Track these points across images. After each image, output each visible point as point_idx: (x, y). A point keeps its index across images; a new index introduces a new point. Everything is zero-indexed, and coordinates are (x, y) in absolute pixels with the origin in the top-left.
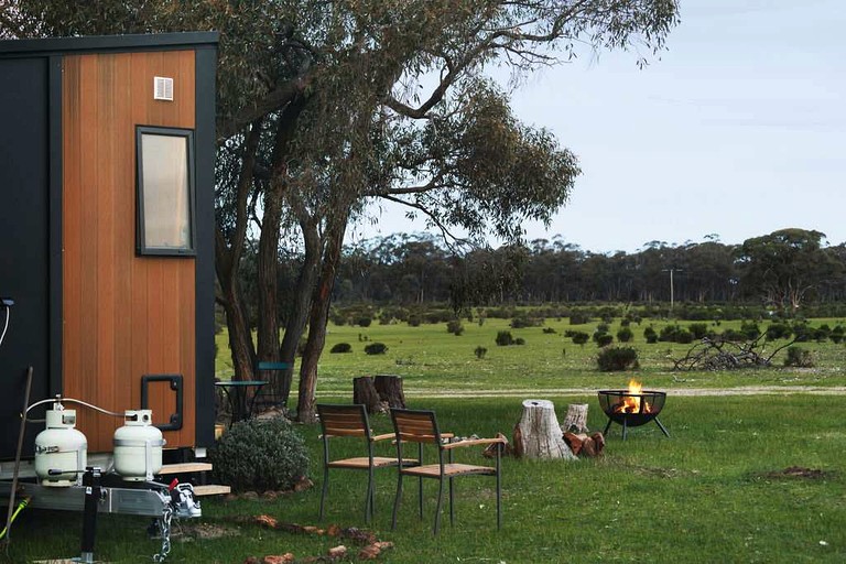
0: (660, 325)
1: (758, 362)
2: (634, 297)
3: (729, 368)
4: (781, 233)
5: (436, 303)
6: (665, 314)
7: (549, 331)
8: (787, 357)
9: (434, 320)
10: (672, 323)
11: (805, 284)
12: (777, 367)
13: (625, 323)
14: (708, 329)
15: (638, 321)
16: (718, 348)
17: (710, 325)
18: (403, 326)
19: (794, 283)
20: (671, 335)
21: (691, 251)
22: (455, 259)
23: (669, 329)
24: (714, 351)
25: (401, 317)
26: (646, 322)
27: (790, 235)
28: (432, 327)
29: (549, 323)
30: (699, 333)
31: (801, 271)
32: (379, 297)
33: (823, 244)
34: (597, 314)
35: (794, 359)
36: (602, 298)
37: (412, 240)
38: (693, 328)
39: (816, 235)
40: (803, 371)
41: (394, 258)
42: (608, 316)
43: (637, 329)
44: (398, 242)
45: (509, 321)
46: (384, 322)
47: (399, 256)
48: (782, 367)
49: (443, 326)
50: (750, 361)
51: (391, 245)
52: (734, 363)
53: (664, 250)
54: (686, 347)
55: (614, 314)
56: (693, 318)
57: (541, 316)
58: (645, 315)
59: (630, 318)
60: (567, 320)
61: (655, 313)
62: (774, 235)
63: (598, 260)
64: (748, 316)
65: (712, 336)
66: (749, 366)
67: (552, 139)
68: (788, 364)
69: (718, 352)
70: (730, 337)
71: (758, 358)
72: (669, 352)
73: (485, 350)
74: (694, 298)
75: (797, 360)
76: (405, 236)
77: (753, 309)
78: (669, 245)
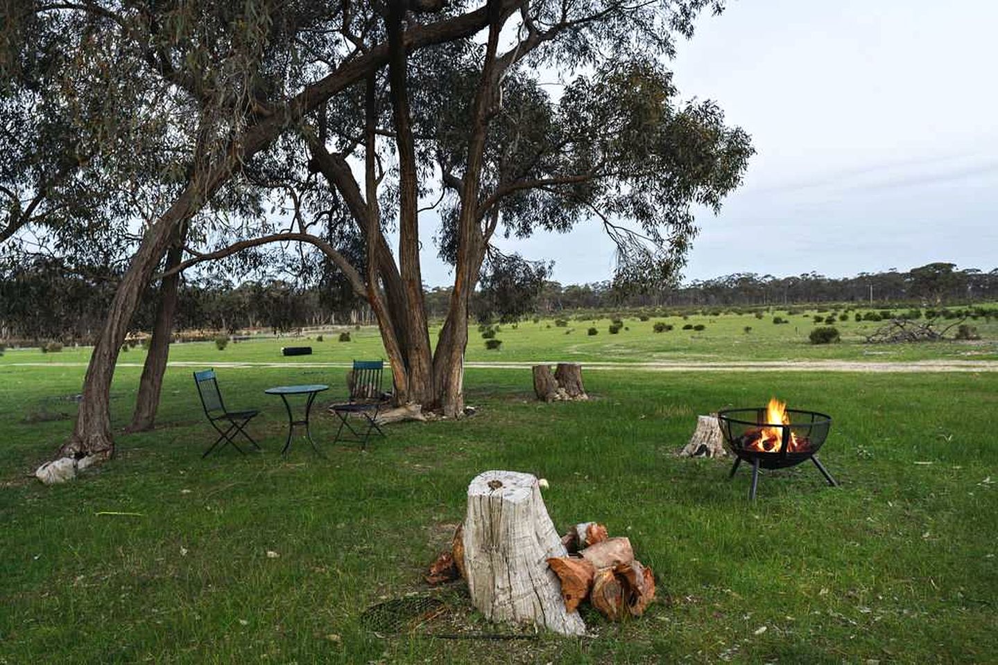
0: (863, 312)
1: (932, 337)
2: (852, 299)
3: (910, 341)
4: (932, 265)
5: (754, 305)
6: (867, 307)
7: (807, 316)
8: (957, 332)
9: (750, 312)
10: (871, 311)
11: (944, 290)
12: (950, 340)
13: (846, 312)
14: (891, 313)
15: (853, 310)
16: (901, 327)
17: (892, 312)
18: (735, 315)
19: (938, 290)
20: (869, 317)
21: (881, 278)
22: (764, 285)
23: (868, 314)
24: (898, 329)
25: (734, 311)
26: (857, 311)
27: (936, 266)
28: (750, 315)
29: (807, 312)
30: (886, 316)
31: (941, 284)
32: (726, 302)
33: (954, 270)
34: (832, 308)
35: (964, 333)
36: (835, 300)
37: (743, 276)
38: (882, 313)
39: (951, 265)
40: (973, 343)
41: (734, 285)
42: (836, 308)
43: (852, 315)
44: (736, 277)
45: (787, 312)
46: (726, 314)
47: (736, 283)
48: (954, 340)
49: (753, 315)
50: (926, 335)
51: (733, 279)
52: (914, 337)
53: (868, 277)
54: (877, 323)
55: (841, 308)
56: (882, 308)
57: (803, 309)
58: (857, 307)
59: (849, 309)
60: (816, 311)
61: (862, 307)
62: (927, 266)
63: (834, 283)
64: (912, 306)
65: (893, 317)
66: (926, 339)
67: (717, 112)
68: (958, 337)
69: (901, 329)
70: (905, 317)
71: (933, 333)
72: (866, 327)
73: (750, 328)
74: (883, 298)
75: (967, 334)
76: (739, 275)
77: (914, 303)
78: (870, 274)
